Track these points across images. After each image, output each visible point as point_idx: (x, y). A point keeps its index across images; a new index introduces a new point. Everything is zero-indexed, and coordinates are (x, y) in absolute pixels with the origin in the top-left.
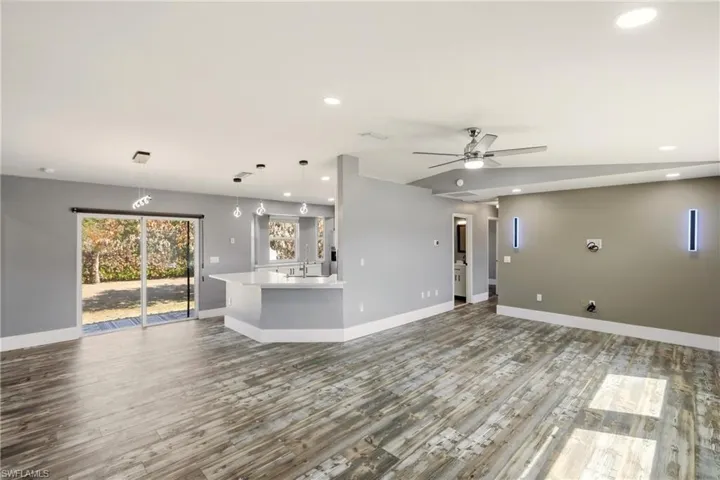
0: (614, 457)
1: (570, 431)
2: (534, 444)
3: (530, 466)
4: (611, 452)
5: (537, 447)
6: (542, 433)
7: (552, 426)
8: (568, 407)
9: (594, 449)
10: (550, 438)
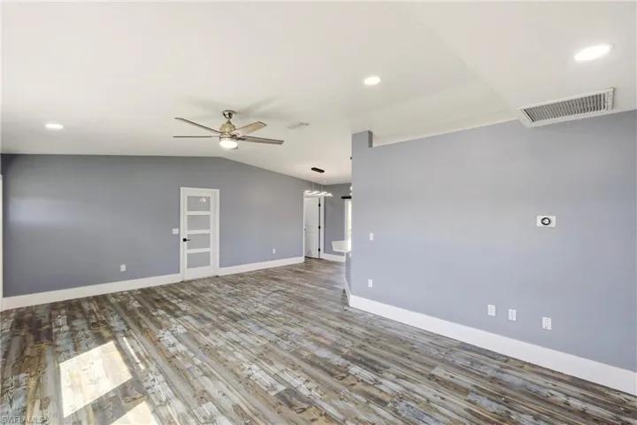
0: (91, 380)
1: (132, 372)
2: (142, 353)
3: (129, 347)
4: (95, 382)
5: (138, 354)
6: (147, 360)
7: (147, 366)
8: (157, 387)
9: (107, 376)
10: (138, 361)
